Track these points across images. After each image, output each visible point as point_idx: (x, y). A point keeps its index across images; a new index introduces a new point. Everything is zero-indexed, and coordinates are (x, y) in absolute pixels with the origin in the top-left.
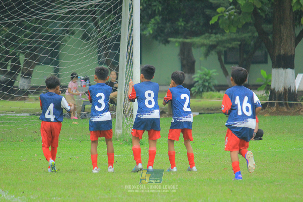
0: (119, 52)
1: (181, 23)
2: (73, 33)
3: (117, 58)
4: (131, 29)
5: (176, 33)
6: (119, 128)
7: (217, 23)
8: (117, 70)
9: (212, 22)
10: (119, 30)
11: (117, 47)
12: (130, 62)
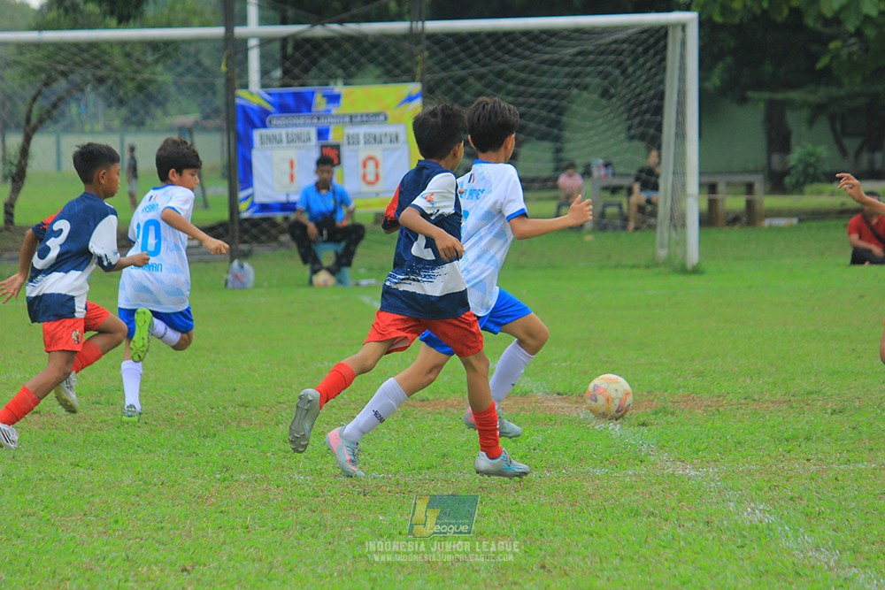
0: (662, 117)
1: (768, 68)
2: (586, 88)
3: (659, 128)
4: (682, 79)
5: (759, 85)
6: (662, 246)
7: (828, 68)
8: (659, 148)
9: (820, 65)
10: (662, 82)
11: (659, 110)
12: (681, 135)
